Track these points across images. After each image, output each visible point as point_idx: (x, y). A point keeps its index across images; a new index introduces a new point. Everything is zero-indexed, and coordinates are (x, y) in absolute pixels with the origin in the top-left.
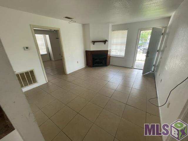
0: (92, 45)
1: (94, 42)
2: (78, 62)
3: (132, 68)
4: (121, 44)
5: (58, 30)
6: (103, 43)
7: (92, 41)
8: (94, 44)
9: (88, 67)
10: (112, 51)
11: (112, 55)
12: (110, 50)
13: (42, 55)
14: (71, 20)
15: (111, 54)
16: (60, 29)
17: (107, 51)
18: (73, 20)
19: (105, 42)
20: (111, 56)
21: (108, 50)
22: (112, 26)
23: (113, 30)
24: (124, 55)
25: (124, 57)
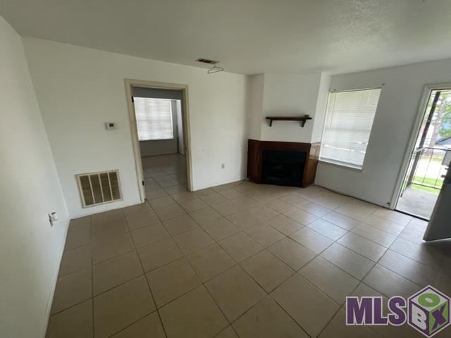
0: (264, 126)
1: (271, 120)
2: (223, 166)
3: (388, 207)
4: (355, 130)
5: (184, 90)
6: (296, 125)
7: (267, 118)
8: (271, 126)
9: (250, 181)
10: (326, 146)
11: (322, 158)
12: (320, 143)
13: (142, 142)
14: (213, 65)
15: (320, 156)
16: (187, 86)
17: (307, 146)
18: (217, 65)
19: (303, 119)
20: (319, 159)
21: (311, 142)
22: (333, 77)
23: (333, 89)
24: (362, 164)
25: (360, 168)
